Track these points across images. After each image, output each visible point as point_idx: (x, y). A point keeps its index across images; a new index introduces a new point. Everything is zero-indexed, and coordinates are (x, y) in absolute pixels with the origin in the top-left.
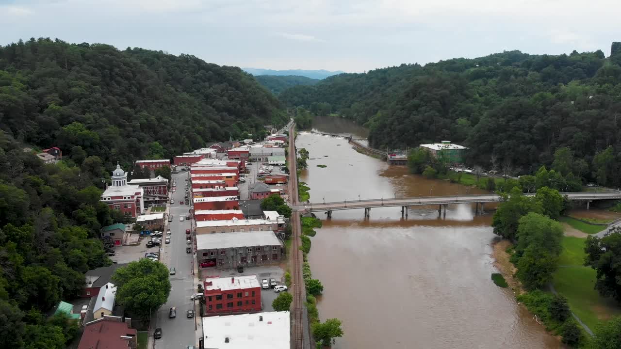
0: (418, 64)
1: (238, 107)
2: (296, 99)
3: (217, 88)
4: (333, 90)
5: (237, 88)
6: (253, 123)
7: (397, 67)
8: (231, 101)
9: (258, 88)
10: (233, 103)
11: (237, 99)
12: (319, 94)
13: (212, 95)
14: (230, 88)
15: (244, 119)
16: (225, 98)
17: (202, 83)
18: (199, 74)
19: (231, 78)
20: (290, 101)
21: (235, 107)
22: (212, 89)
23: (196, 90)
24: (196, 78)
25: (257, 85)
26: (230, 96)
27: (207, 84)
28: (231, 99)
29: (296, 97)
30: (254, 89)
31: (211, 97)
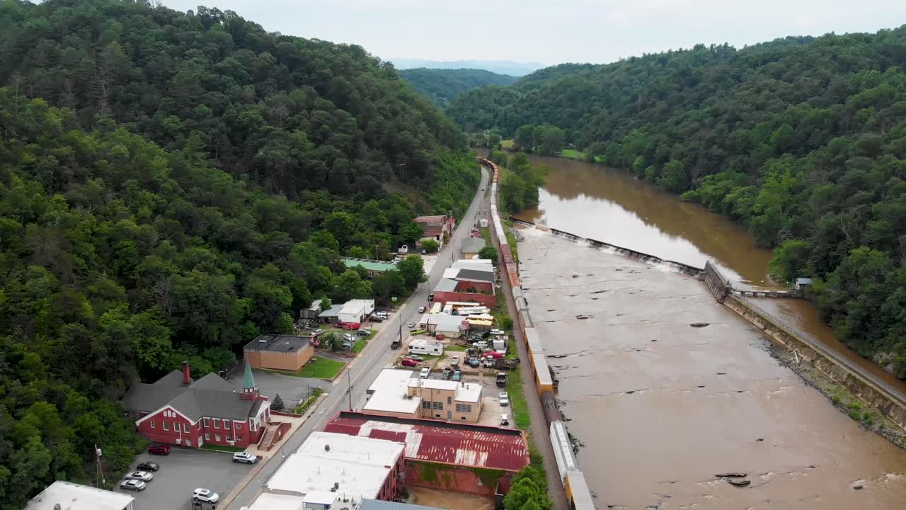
0: (730, 45)
1: (342, 162)
2: (482, 114)
3: (280, 101)
4: (560, 96)
5: (342, 101)
6: (383, 217)
7: (686, 51)
8: (318, 142)
9: (404, 98)
10: (324, 149)
11: (337, 135)
12: (531, 106)
13: (259, 123)
14: (320, 101)
15: (357, 200)
16: (300, 135)
17: (237, 88)
18: (230, 60)
19: (327, 71)
20: (470, 119)
21: (330, 164)
22: (261, 105)
23: (211, 110)
24: (221, 71)
25: (402, 90)
26: (319, 125)
27: (249, 91)
28: (319, 138)
29: (482, 111)
30: (391, 102)
31: (255, 131)
